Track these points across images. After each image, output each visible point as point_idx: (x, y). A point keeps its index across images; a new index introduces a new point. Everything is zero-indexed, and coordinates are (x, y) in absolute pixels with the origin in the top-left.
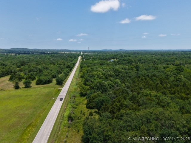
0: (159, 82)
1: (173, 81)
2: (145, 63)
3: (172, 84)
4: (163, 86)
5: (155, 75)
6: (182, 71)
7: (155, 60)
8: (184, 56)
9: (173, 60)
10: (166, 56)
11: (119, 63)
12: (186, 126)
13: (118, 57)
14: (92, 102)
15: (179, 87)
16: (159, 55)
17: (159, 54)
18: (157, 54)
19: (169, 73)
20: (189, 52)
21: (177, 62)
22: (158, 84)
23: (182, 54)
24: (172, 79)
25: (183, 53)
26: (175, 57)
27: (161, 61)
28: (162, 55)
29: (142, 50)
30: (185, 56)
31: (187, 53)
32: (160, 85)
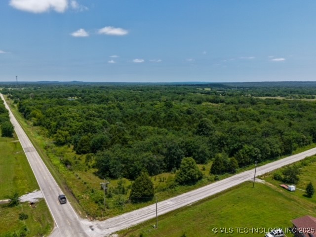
0: (151, 119)
1: (165, 117)
2: (124, 100)
3: (164, 120)
4: (156, 122)
5: (145, 113)
6: (172, 107)
7: (137, 96)
8: (168, 91)
9: (158, 96)
10: (147, 91)
11: (88, 101)
12: (183, 142)
13: (78, 93)
14: (85, 145)
15: (172, 121)
16: (138, 90)
17: (138, 88)
18: (135, 89)
19: (159, 110)
20: (173, 86)
21: (164, 98)
22: (150, 121)
23: (166, 89)
24: (163, 115)
25: (166, 87)
26: (159, 93)
27: (144, 98)
28: (141, 90)
29: (110, 83)
30: (170, 90)
31: (171, 87)
32: (153, 121)
